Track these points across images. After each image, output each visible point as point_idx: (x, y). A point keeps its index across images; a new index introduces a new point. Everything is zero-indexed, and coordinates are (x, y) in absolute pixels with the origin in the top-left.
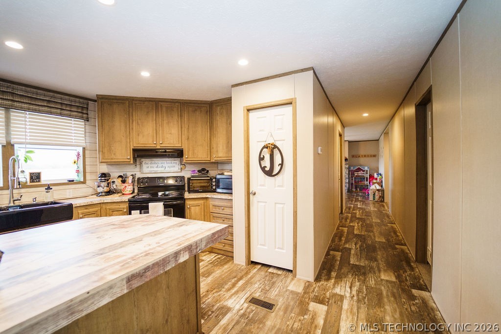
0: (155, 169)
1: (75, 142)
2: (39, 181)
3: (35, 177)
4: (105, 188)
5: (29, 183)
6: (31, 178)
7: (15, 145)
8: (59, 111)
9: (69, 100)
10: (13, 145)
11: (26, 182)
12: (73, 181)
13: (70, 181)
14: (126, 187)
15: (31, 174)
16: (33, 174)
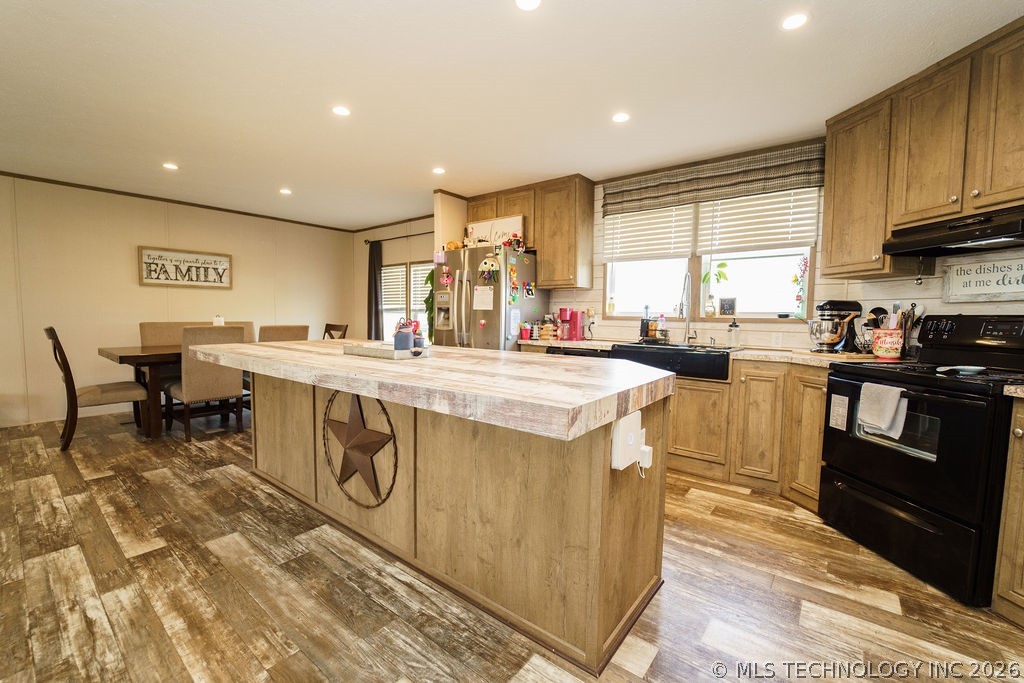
0: (993, 289)
1: (792, 238)
2: (733, 313)
3: (728, 307)
4: (827, 334)
5: (718, 315)
6: (722, 307)
7: (703, 257)
8: (760, 185)
9: (781, 157)
10: (700, 257)
11: (714, 313)
12: (787, 316)
13: (780, 316)
14: (879, 338)
15: (722, 300)
16: (725, 300)
